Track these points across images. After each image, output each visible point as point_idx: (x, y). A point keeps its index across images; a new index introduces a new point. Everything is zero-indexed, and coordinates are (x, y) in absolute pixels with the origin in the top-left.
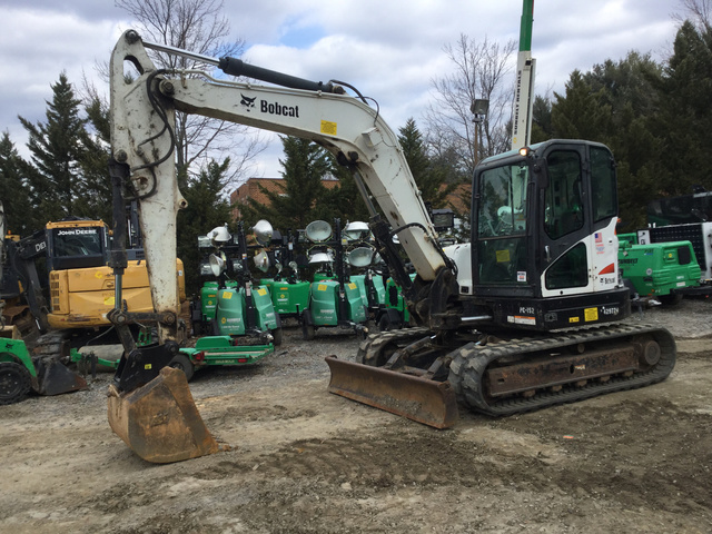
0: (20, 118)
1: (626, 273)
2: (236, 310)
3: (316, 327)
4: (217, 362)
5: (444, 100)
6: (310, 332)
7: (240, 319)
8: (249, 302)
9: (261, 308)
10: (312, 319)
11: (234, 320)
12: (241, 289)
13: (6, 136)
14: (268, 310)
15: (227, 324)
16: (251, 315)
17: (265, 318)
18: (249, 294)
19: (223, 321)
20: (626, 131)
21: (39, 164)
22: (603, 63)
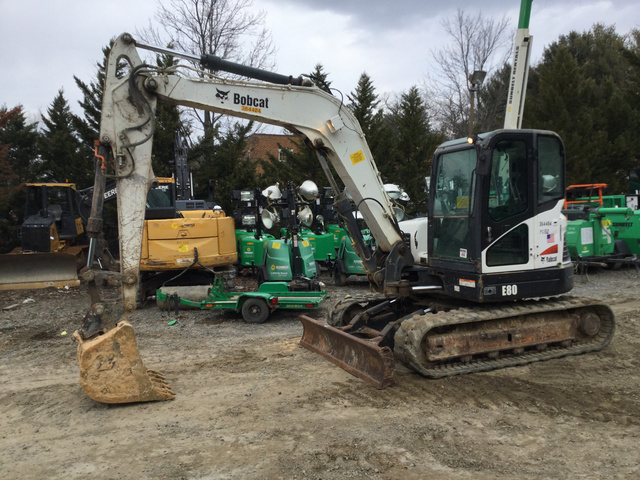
0: (75, 78)
1: (620, 235)
2: (285, 259)
3: (347, 275)
4: (288, 307)
5: (441, 69)
6: (343, 279)
7: (287, 267)
8: (295, 253)
9: (305, 257)
10: (346, 268)
11: (283, 267)
12: (289, 241)
13: (61, 93)
14: (310, 260)
15: (276, 270)
16: (297, 264)
17: (308, 266)
18: (296, 245)
19: (273, 268)
20: (607, 103)
21: (90, 121)
22: (568, 34)
